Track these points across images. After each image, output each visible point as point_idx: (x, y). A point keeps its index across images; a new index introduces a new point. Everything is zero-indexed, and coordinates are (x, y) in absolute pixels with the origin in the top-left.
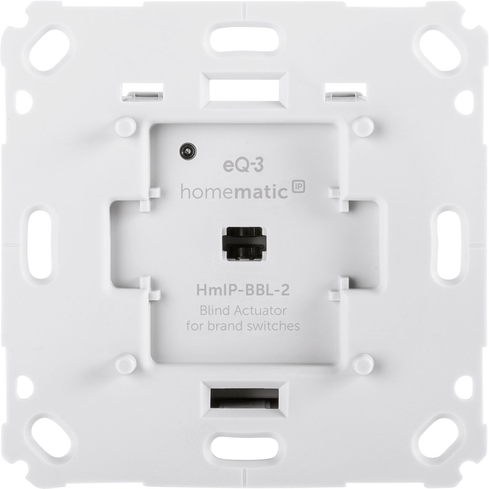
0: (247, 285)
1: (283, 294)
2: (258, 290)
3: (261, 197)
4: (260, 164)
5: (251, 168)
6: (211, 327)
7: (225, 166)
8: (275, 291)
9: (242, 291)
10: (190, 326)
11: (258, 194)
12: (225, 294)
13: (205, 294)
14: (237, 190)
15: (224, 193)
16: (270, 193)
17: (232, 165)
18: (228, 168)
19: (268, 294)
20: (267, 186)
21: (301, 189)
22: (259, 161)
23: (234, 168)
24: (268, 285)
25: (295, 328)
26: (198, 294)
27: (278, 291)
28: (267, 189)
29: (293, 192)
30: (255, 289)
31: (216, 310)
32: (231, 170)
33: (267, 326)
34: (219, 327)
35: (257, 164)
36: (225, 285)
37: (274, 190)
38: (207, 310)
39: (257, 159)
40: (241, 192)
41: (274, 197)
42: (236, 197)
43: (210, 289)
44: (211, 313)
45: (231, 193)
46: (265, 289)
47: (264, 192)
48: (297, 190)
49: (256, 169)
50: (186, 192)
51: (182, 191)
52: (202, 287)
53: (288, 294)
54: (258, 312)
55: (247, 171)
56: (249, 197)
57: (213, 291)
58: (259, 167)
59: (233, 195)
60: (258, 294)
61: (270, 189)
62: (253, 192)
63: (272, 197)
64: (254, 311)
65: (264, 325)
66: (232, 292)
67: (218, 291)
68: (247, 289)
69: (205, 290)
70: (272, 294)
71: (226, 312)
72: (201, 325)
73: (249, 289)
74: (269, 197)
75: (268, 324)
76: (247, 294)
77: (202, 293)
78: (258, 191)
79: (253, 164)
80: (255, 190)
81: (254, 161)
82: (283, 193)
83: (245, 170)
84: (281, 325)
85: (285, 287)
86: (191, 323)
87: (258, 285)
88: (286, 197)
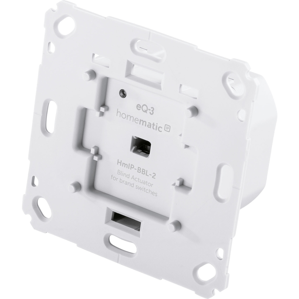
0: (139, 168)
1: (153, 177)
2: (143, 171)
3: (150, 127)
4: (152, 111)
5: (148, 111)
6: (121, 181)
7: (137, 106)
8: (150, 175)
9: (136, 169)
10: (112, 177)
11: (149, 126)
12: (129, 168)
13: (121, 165)
14: (141, 121)
15: (135, 120)
16: (155, 127)
17: (140, 107)
18: (139, 108)
19: (146, 175)
20: (154, 123)
21: (168, 130)
22: (152, 109)
23: (141, 109)
24: (147, 171)
25: (155, 194)
26: (118, 164)
27: (151, 175)
28: (154, 125)
29: (165, 130)
30: (141, 170)
31: (124, 174)
32: (139, 110)
33: (144, 189)
34: (124, 182)
35: (151, 110)
36: (129, 164)
37: (157, 126)
38: (120, 172)
39: (152, 108)
40: (142, 122)
41: (156, 130)
42: (140, 124)
43: (123, 164)
44: (122, 175)
45: (138, 121)
46: (146, 172)
47: (152, 126)
48: (166, 130)
49: (150, 113)
50: (119, 113)
51: (117, 112)
52: (120, 161)
53: (155, 178)
54: (141, 182)
55: (146, 113)
56: (145, 126)
57: (124, 165)
58: (152, 113)
59: (139, 122)
60: (142, 173)
61: (155, 125)
62: (147, 124)
63: (155, 129)
64: (139, 180)
65: (142, 189)
66: (132, 168)
67: (126, 165)
68: (138, 170)
69: (121, 163)
70: (148, 176)
71: (128, 176)
72: (117, 179)
73: (139, 170)
74: (154, 129)
75: (145, 189)
76: (138, 172)
77: (119, 164)
78: (149, 124)
79: (150, 110)
80: (149, 123)
81: (150, 109)
82: (160, 129)
83: (146, 111)
84: (149, 191)
85: (154, 175)
86: (113, 176)
87: (143, 169)
88: (161, 131)
